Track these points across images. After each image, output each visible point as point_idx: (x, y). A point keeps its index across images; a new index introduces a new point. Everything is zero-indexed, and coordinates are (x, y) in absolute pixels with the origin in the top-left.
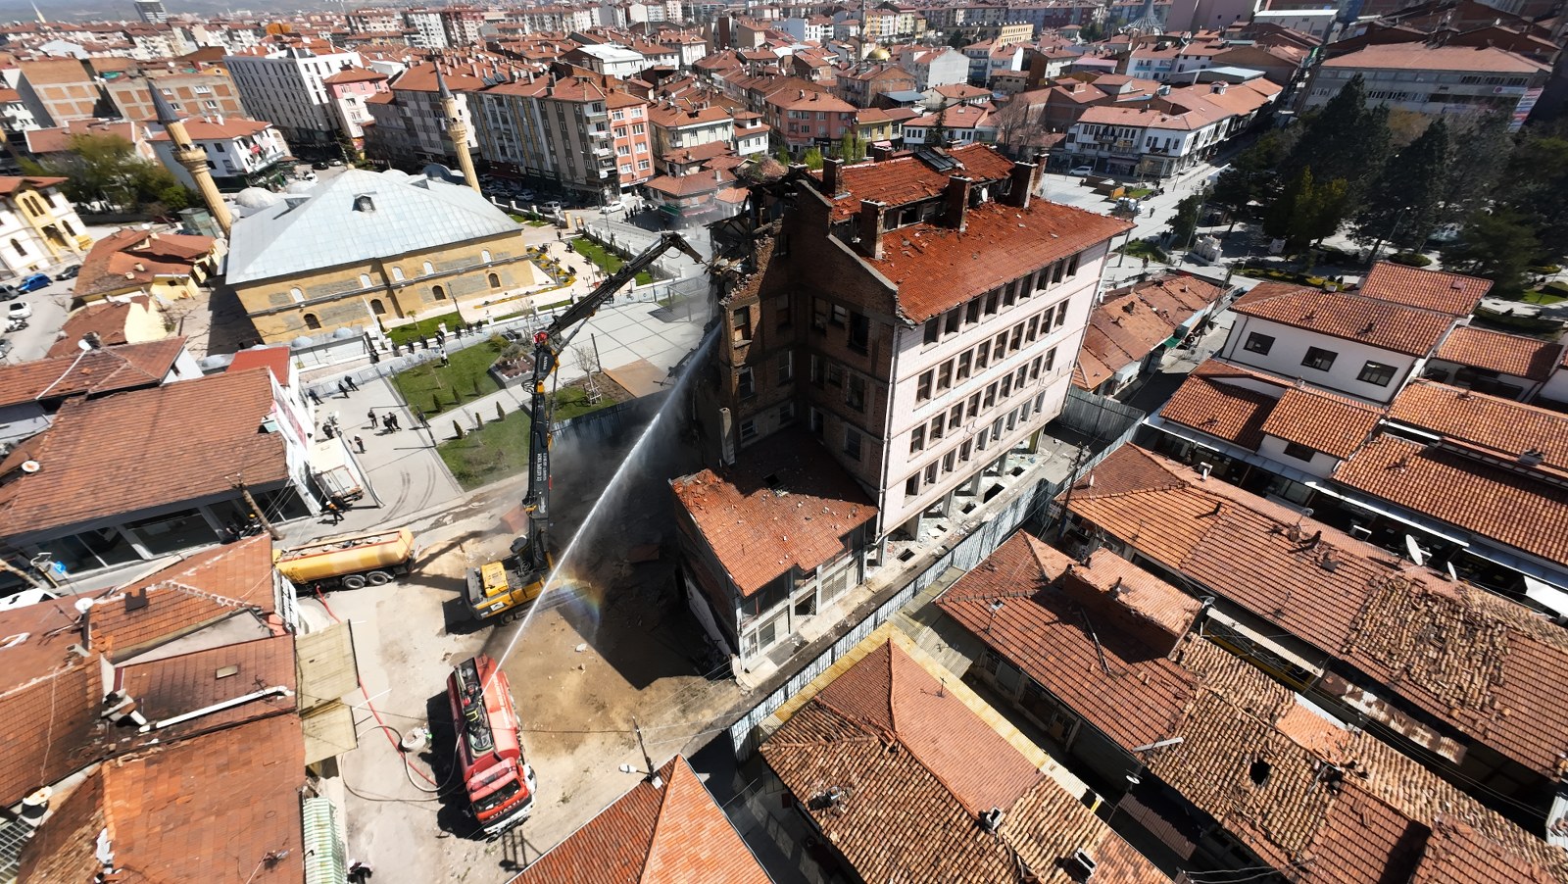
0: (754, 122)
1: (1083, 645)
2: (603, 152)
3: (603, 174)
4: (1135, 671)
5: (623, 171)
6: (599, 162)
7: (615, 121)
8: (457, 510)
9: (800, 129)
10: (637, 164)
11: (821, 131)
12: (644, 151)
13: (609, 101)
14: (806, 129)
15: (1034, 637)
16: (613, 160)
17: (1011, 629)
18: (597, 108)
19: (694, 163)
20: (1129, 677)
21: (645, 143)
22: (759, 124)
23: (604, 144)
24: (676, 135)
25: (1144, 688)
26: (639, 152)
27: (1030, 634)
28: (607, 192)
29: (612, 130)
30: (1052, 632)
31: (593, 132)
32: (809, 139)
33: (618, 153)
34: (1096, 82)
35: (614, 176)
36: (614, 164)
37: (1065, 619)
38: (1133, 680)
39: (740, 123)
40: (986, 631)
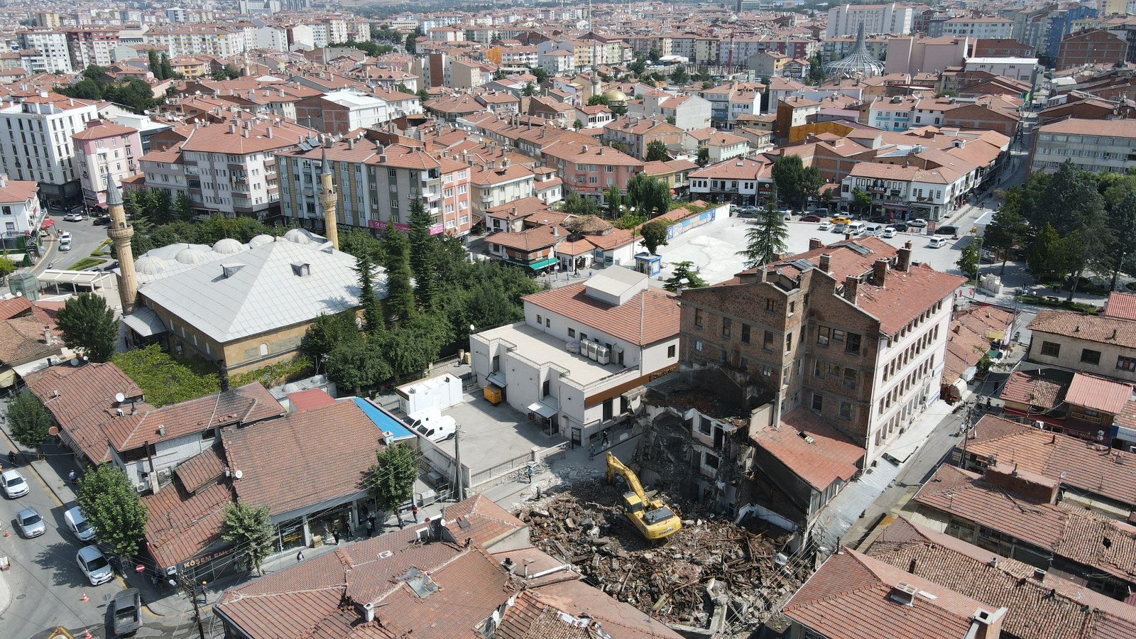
0: (548, 176)
2: (434, 211)
5: (448, 226)
7: (446, 184)
9: (587, 180)
10: (459, 219)
12: (465, 207)
13: (443, 167)
14: (593, 180)
16: (441, 217)
18: (432, 173)
19: (519, 219)
21: (466, 201)
22: (553, 177)
23: (435, 204)
24: (487, 192)
26: (462, 208)
29: (443, 192)
31: (426, 195)
32: (596, 189)
33: (445, 211)
34: (850, 135)
36: (442, 221)
39: (539, 177)
40: (950, 508)
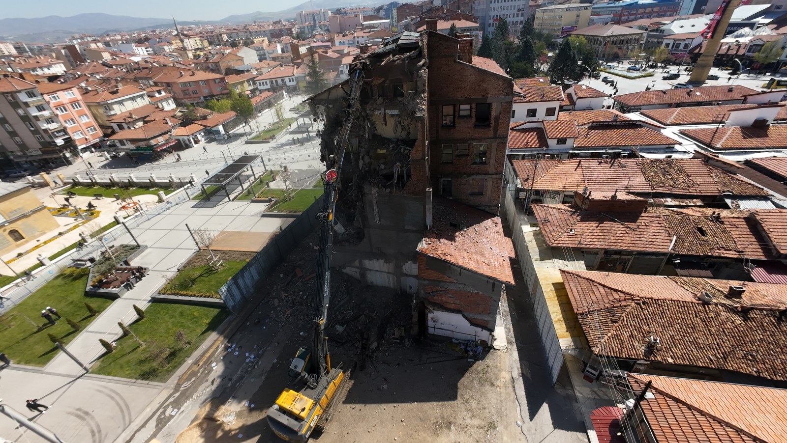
0: (159, 92)
1: (616, 226)
2: (53, 126)
3: (60, 142)
4: (640, 224)
5: (76, 137)
6: (52, 135)
7: (53, 102)
8: (171, 400)
9: (191, 93)
10: (86, 130)
11: (206, 92)
12: (88, 120)
13: (39, 89)
14: (195, 92)
15: (597, 234)
16: (64, 131)
17: (587, 237)
18: (31, 94)
19: (138, 120)
20: (640, 227)
21: (86, 115)
22: (163, 93)
23: (49, 120)
24: (108, 107)
25: (648, 227)
26: (84, 122)
27: (595, 234)
28: (68, 155)
29: (54, 109)
30: (602, 228)
31: (34, 113)
32: (200, 98)
33: (66, 125)
35: (70, 143)
36: (66, 133)
37: (601, 221)
38: (642, 227)
39: (151, 94)
40: (580, 243)
